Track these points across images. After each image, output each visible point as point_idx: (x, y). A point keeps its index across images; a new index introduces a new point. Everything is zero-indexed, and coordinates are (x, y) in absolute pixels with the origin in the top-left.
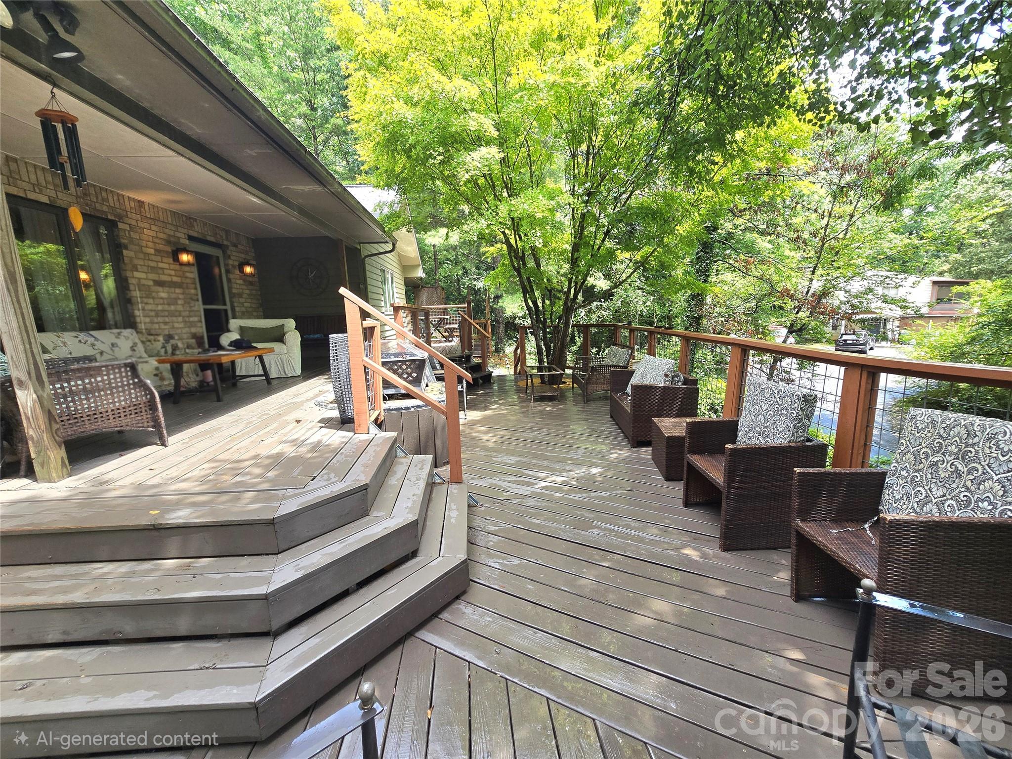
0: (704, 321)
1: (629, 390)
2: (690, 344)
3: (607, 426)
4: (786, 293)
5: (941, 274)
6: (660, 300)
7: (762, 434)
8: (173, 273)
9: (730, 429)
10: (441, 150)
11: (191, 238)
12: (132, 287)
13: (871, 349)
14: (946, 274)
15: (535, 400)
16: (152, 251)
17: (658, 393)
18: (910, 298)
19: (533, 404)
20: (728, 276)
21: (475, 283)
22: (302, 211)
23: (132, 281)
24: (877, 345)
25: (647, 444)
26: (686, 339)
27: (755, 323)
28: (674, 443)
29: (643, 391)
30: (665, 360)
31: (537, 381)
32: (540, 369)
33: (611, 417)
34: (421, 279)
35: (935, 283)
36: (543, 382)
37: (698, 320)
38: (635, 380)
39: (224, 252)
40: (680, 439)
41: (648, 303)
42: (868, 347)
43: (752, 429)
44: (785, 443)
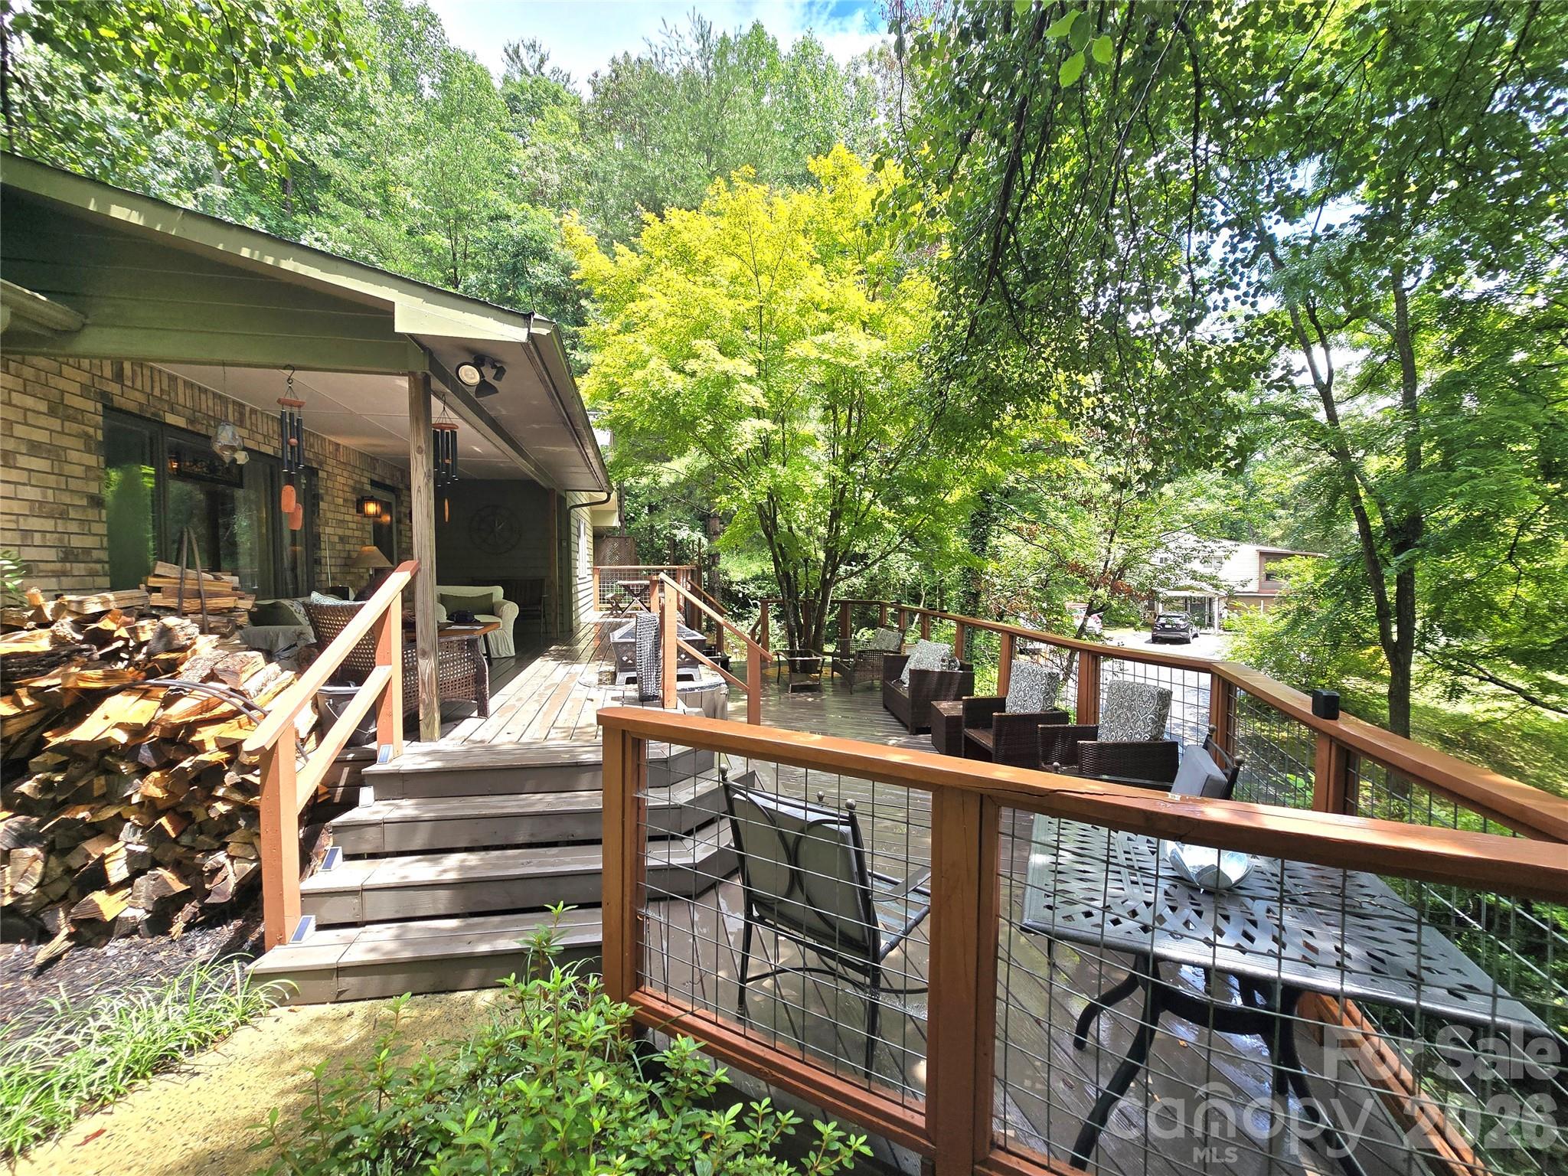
0: (983, 597)
1: (905, 676)
2: (967, 631)
3: (883, 716)
4: (1075, 568)
5: (1273, 541)
6: (927, 568)
7: (1023, 706)
8: (354, 526)
9: (999, 703)
10: (709, 417)
11: (373, 483)
12: (323, 546)
13: (1196, 636)
14: (1279, 542)
15: (793, 691)
16: (341, 501)
17: (935, 679)
18: (1221, 575)
19: (790, 695)
20: (1010, 539)
21: (675, 531)
22: (537, 467)
23: (324, 538)
24: (1203, 631)
25: (926, 731)
26: (961, 624)
27: (1049, 598)
28: (952, 721)
29: (919, 675)
30: (941, 646)
31: (785, 669)
32: (791, 653)
33: (885, 707)
34: (614, 528)
35: (1262, 554)
36: (793, 669)
37: (976, 596)
38: (911, 665)
39: (398, 497)
40: (958, 718)
41: (913, 571)
42: (1191, 635)
43: (1015, 704)
44: (1038, 711)
